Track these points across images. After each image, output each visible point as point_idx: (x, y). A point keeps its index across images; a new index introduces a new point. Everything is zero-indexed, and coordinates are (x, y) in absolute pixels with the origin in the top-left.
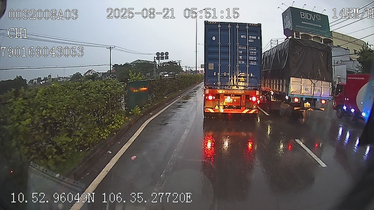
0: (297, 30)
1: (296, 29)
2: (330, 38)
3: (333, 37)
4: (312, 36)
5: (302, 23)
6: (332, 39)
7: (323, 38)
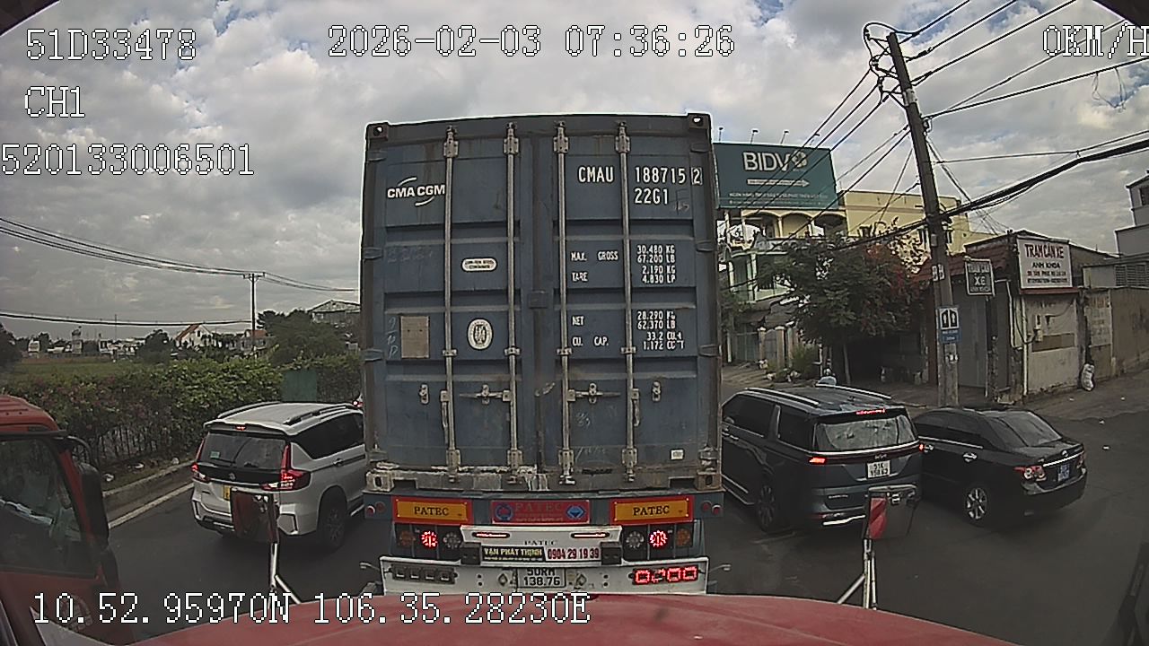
0: (733, 205)
1: (731, 202)
2: (837, 210)
3: (843, 205)
4: (780, 214)
5: (749, 183)
6: (842, 214)
7: (813, 215)
